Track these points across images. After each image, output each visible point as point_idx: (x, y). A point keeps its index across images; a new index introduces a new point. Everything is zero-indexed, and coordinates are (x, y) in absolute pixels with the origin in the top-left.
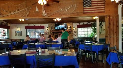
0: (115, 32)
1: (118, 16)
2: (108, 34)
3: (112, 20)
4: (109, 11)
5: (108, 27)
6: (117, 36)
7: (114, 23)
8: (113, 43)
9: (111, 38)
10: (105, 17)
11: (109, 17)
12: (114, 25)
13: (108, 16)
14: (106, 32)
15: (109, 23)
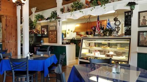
0: (14, 36)
1: (17, 18)
2: (5, 39)
3: (9, 22)
4: (7, 10)
5: (5, 30)
6: (15, 40)
7: (12, 26)
8: (11, 49)
9: (8, 42)
10: (2, 17)
11: (6, 18)
12: (12, 27)
13: (5, 16)
14: (3, 36)
15: (6, 25)
